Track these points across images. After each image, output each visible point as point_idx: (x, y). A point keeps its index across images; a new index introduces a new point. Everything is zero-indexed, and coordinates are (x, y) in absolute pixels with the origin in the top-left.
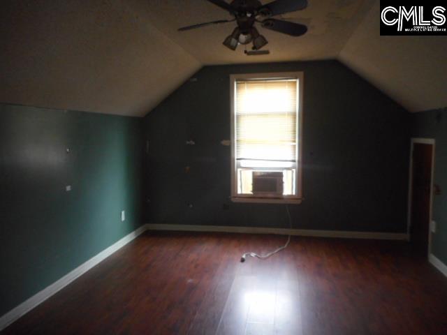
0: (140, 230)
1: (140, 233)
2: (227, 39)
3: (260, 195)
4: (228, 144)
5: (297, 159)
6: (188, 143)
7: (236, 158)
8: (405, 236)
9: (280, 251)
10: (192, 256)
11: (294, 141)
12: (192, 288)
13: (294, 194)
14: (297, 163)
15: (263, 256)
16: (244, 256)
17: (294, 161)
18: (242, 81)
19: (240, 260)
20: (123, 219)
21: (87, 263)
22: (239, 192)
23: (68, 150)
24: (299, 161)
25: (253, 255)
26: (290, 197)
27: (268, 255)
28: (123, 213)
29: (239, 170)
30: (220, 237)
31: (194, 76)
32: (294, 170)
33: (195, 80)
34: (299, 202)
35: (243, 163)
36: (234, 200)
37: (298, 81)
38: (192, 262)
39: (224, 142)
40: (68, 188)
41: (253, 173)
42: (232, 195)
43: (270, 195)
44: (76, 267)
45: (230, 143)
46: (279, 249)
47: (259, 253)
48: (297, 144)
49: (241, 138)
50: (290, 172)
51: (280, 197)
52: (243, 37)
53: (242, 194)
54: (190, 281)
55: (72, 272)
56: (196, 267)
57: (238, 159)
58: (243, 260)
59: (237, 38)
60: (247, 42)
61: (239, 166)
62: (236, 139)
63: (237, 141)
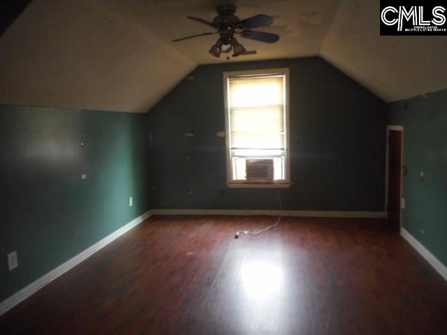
0: (147, 215)
1: (146, 217)
2: (213, 48)
3: (253, 181)
4: (223, 136)
5: (285, 147)
6: (187, 135)
7: (230, 147)
8: (383, 214)
9: (271, 228)
10: (193, 235)
11: (283, 131)
12: (191, 259)
13: (284, 179)
14: (285, 151)
15: (255, 233)
16: (238, 233)
17: (283, 149)
18: (233, 77)
19: (234, 236)
20: (131, 204)
21: (101, 241)
22: (234, 178)
23: (82, 144)
24: (287, 149)
25: (246, 232)
26: (280, 182)
27: (259, 232)
28: (131, 199)
29: (233, 158)
30: (217, 219)
31: (190, 75)
32: (283, 157)
33: (192, 78)
34: (288, 186)
35: (237, 152)
36: (230, 186)
37: (284, 77)
38: (193, 239)
39: (220, 134)
40: (84, 177)
41: (247, 161)
42: (228, 181)
43: (262, 180)
44: (92, 244)
45: (225, 134)
46: (269, 227)
47: (252, 231)
48: (285, 133)
49: (234, 130)
50: (280, 159)
51: (271, 182)
52: (225, 47)
53: (236, 180)
54: (190, 253)
55: (89, 249)
56: (196, 242)
57: (232, 149)
58: (237, 237)
59: (220, 48)
60: (228, 51)
61: (234, 156)
62: (230, 131)
63: (232, 132)
